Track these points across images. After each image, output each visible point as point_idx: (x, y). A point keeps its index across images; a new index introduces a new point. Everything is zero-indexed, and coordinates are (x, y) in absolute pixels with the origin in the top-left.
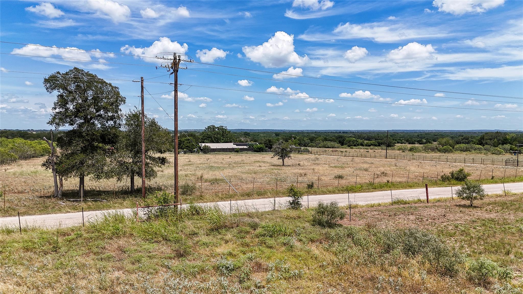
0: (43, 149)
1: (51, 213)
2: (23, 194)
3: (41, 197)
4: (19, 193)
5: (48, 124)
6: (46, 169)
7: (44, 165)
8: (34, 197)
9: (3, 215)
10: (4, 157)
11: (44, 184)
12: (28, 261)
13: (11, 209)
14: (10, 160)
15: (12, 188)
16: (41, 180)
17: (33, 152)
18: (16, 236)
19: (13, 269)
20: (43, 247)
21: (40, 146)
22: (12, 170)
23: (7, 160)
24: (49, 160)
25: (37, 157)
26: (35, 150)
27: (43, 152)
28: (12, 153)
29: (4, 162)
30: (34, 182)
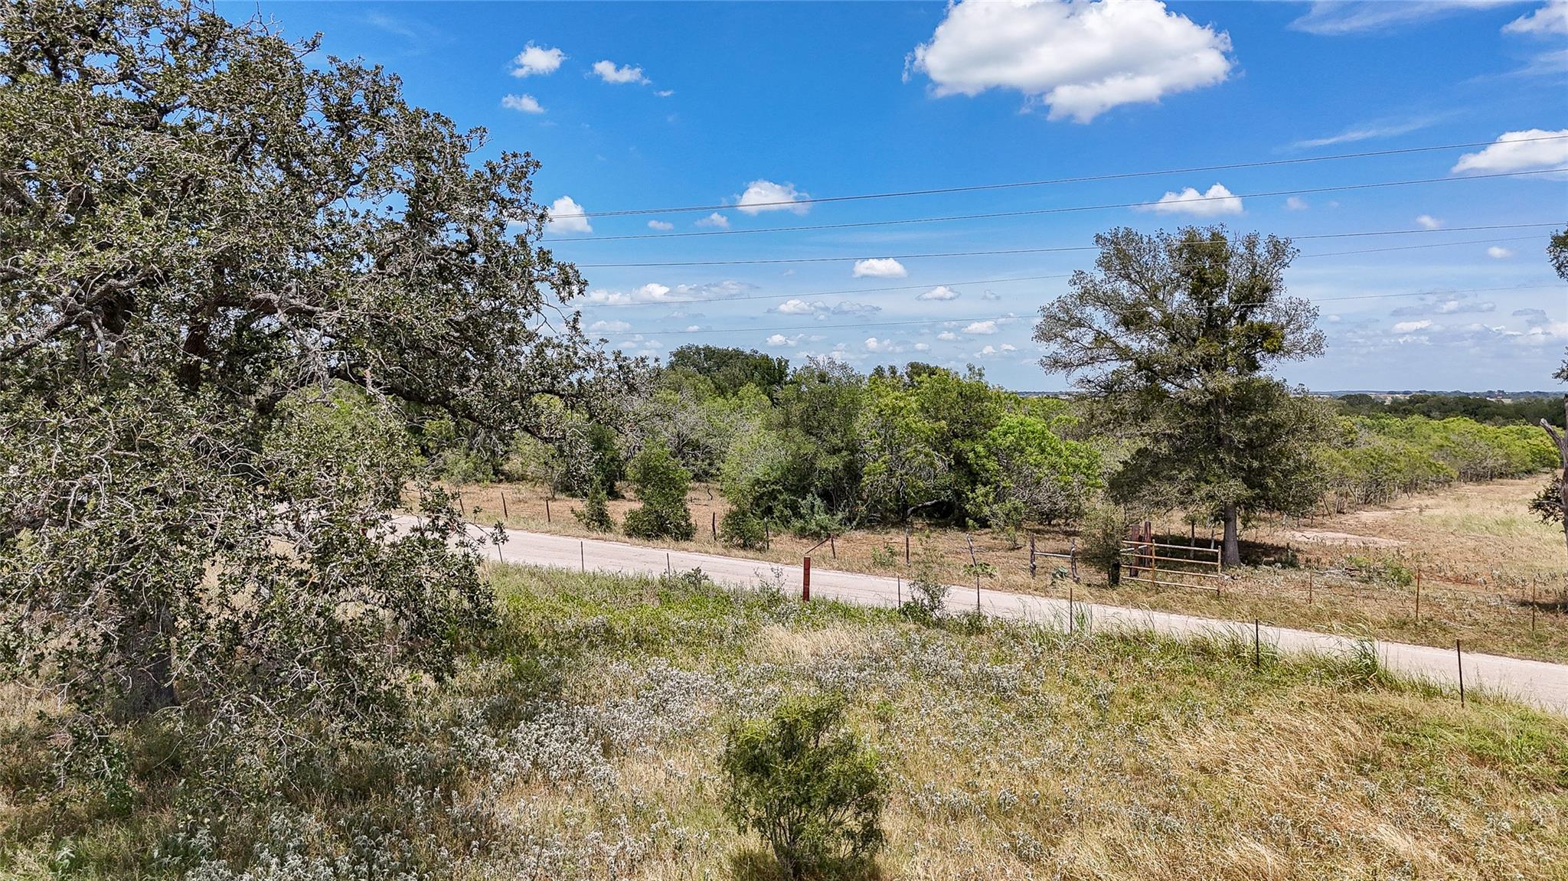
0: (1534, 453)
1: (1556, 661)
2: (1470, 587)
3: (1524, 604)
4: (1459, 580)
5: (1556, 377)
6: (1545, 518)
7: (1538, 506)
8: (1502, 600)
9: (1413, 638)
10: (1418, 472)
11: (1535, 564)
12: (1483, 792)
13: (1435, 625)
14: (1434, 481)
15: (1438, 562)
16: (1524, 550)
17: (1500, 462)
18: (1450, 709)
19: (1438, 805)
20: (1529, 762)
21: (1524, 442)
22: (1437, 512)
23: (1427, 481)
24: (1553, 491)
25: (1513, 476)
26: (1508, 456)
27: (1533, 461)
28: (1441, 462)
29: (1416, 485)
30: (1503, 555)
